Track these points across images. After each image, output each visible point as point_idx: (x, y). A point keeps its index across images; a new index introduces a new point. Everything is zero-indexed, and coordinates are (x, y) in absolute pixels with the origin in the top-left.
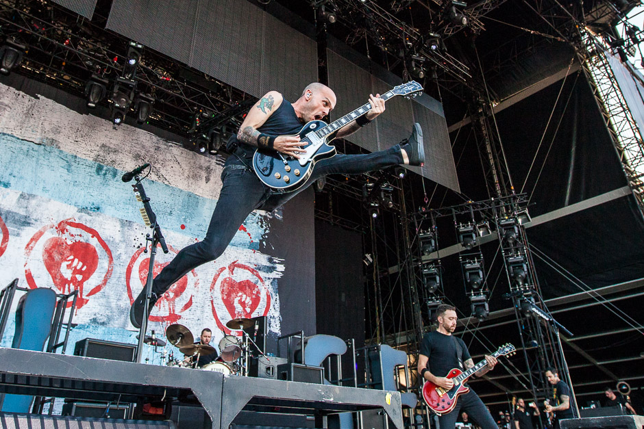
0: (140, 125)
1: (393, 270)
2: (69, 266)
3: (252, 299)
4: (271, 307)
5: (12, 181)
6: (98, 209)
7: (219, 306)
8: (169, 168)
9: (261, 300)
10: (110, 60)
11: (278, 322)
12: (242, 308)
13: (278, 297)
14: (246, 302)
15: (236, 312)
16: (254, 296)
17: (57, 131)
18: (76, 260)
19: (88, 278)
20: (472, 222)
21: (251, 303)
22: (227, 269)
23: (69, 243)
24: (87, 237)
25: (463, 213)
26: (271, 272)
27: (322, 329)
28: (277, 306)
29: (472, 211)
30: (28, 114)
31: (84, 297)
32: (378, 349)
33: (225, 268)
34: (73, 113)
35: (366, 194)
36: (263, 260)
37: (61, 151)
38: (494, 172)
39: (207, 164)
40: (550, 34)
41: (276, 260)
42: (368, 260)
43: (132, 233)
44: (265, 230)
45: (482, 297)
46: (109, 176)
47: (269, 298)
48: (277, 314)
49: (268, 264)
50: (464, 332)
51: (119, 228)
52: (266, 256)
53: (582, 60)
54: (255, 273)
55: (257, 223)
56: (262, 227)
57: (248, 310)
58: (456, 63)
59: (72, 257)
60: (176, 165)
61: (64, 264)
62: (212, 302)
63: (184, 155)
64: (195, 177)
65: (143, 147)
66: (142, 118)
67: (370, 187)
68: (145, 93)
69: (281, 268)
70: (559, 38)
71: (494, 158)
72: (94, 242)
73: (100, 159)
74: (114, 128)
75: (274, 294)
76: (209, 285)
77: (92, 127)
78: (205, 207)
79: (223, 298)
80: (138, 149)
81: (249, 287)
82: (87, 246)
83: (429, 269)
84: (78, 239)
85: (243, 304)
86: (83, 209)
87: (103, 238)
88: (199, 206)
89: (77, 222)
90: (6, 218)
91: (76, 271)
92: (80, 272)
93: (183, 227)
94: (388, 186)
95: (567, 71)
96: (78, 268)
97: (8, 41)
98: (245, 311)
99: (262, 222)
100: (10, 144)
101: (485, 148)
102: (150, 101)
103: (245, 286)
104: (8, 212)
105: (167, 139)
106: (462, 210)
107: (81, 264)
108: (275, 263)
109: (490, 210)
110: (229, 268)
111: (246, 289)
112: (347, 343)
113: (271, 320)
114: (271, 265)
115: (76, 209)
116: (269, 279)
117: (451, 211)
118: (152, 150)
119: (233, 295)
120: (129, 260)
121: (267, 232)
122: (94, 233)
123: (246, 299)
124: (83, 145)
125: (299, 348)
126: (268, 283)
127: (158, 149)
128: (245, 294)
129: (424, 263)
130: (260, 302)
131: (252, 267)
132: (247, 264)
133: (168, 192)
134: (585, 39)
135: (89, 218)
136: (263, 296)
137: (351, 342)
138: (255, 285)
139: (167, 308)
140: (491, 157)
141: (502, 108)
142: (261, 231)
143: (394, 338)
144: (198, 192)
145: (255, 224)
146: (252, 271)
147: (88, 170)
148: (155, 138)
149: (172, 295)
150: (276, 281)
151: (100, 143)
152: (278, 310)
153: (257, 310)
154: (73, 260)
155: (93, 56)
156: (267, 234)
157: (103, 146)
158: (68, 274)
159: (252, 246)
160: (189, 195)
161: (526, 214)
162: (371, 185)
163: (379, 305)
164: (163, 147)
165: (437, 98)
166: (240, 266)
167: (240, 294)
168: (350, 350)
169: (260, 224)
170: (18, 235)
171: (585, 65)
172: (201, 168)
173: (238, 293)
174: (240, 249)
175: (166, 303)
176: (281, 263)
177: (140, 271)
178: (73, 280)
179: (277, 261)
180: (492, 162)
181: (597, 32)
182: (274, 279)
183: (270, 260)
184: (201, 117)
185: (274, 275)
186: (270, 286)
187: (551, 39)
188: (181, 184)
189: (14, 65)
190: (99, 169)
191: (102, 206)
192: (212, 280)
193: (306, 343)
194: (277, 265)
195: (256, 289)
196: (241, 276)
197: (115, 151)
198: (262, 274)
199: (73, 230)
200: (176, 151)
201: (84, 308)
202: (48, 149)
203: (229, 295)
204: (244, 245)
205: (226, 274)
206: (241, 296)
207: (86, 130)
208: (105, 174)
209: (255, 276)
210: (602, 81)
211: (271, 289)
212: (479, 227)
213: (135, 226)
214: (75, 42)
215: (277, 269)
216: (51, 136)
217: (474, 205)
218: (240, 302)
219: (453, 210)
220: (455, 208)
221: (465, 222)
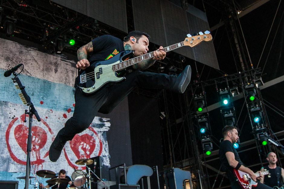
0: (8, 37)
1: (178, 121)
3: (90, 146)
4: (103, 150)
7: (69, 152)
8: (29, 65)
9: (96, 146)
11: (108, 159)
12: (84, 152)
13: (107, 143)
14: (87, 148)
15: (80, 155)
16: (91, 144)
20: (227, 88)
21: (89, 148)
25: (222, 82)
26: (102, 127)
27: (136, 161)
28: (107, 149)
29: (227, 81)
32: (173, 171)
38: (240, 55)
39: (55, 61)
41: (104, 119)
42: (163, 116)
43: (8, 109)
47: (101, 144)
48: (107, 154)
49: (99, 123)
52: (98, 118)
54: (91, 129)
57: (88, 153)
60: (34, 63)
63: (39, 56)
64: (48, 69)
65: (11, 52)
66: (9, 32)
67: (162, 70)
68: (10, 16)
69: (108, 124)
71: (240, 46)
75: (104, 142)
78: (56, 89)
79: (71, 147)
80: (7, 53)
81: (88, 138)
83: (202, 119)
85: (85, 149)
88: (51, 89)
93: (42, 103)
94: (173, 68)
98: (86, 153)
101: (234, 41)
102: (13, 21)
103: (85, 138)
105: (27, 46)
106: (221, 81)
108: (104, 121)
109: (238, 80)
111: (86, 140)
112: (153, 169)
113: (104, 158)
114: (102, 123)
116: (101, 132)
117: (214, 82)
118: (17, 53)
119: (78, 144)
120: (7, 127)
123: (86, 146)
125: (122, 174)
126: (100, 134)
127: (21, 52)
128: (86, 143)
129: (198, 115)
130: (96, 148)
133: (30, 80)
136: (97, 143)
137: (156, 168)
138: (91, 137)
139: (35, 156)
140: (237, 46)
141: (243, 15)
143: (182, 164)
144: (50, 79)
148: (19, 46)
149: (37, 147)
150: (105, 133)
152: (108, 151)
153: (94, 152)
160: (45, 82)
161: (260, 81)
162: (162, 68)
163: (171, 143)
164: (24, 51)
165: (203, 10)
167: (82, 143)
168: (155, 173)
172: (51, 63)
173: (81, 142)
175: (34, 153)
176: (108, 121)
177: (15, 134)
179: (105, 120)
180: (238, 49)
182: (104, 132)
183: (101, 120)
184: (49, 30)
185: (104, 129)
186: (102, 137)
188: (39, 75)
193: (127, 171)
194: (106, 123)
195: (92, 139)
198: (96, 129)
200: (34, 53)
203: (75, 144)
206: (83, 145)
209: (91, 131)
211: (102, 139)
212: (232, 91)
213: (9, 104)
215: (106, 125)
217: (228, 77)
218: (83, 148)
219: (215, 81)
220: (217, 80)
221: (223, 88)
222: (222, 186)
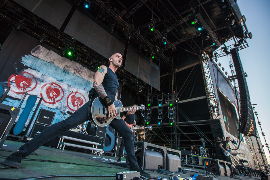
0: (76, 61)
2: (52, 94)
5: (40, 71)
6: (62, 81)
8: (83, 74)
10: (70, 43)
17: (54, 60)
18: (54, 93)
19: (57, 98)
20: (162, 99)
23: (53, 88)
24: (58, 87)
25: (160, 96)
29: (163, 96)
30: (47, 55)
31: (55, 102)
34: (59, 56)
35: (136, 88)
37: (55, 65)
39: (94, 74)
40: (193, 52)
43: (70, 88)
45: (161, 118)
46: (66, 73)
50: (157, 127)
51: (67, 86)
53: (201, 61)
58: (165, 57)
59: (53, 92)
60: (85, 73)
61: (51, 93)
63: (88, 71)
64: (90, 77)
65: (77, 67)
66: (77, 59)
68: (79, 53)
70: (195, 54)
72: (60, 89)
73: (65, 69)
74: (70, 61)
77: (64, 60)
80: (75, 67)
82: (58, 89)
84: (56, 87)
86: (58, 80)
87: (63, 88)
89: (56, 83)
90: (37, 80)
91: (54, 95)
92: (55, 96)
93: (84, 89)
95: (196, 64)
96: (55, 95)
97: (43, 34)
100: (41, 61)
102: (80, 55)
104: (38, 78)
105: (84, 66)
107: (55, 94)
109: (167, 97)
115: (56, 80)
117: (157, 95)
118: (79, 68)
120: (68, 95)
122: (60, 87)
124: (61, 64)
127: (81, 68)
133: (82, 79)
134: (203, 55)
135: (59, 83)
139: (77, 108)
141: (178, 71)
144: (90, 81)
147: (61, 71)
148: (81, 66)
149: (79, 105)
151: (65, 64)
154: (53, 93)
155: (66, 42)
157: (66, 65)
158: (52, 96)
160: (88, 81)
161: (178, 100)
164: (82, 68)
165: (159, 66)
170: (40, 84)
171: (202, 62)
172: (92, 75)
175: (77, 107)
177: (71, 98)
178: (53, 97)
181: (207, 54)
184: (93, 62)
187: (193, 54)
188: (86, 78)
189: (44, 41)
190: (64, 71)
191: (64, 80)
197: (69, 67)
199: (55, 85)
200: (86, 69)
201: (55, 105)
202: (51, 64)
207: (62, 61)
208: (65, 73)
210: (205, 67)
213: (71, 87)
214: (61, 37)
216: (52, 61)
217: (163, 95)
221: (160, 99)
222: (154, 139)
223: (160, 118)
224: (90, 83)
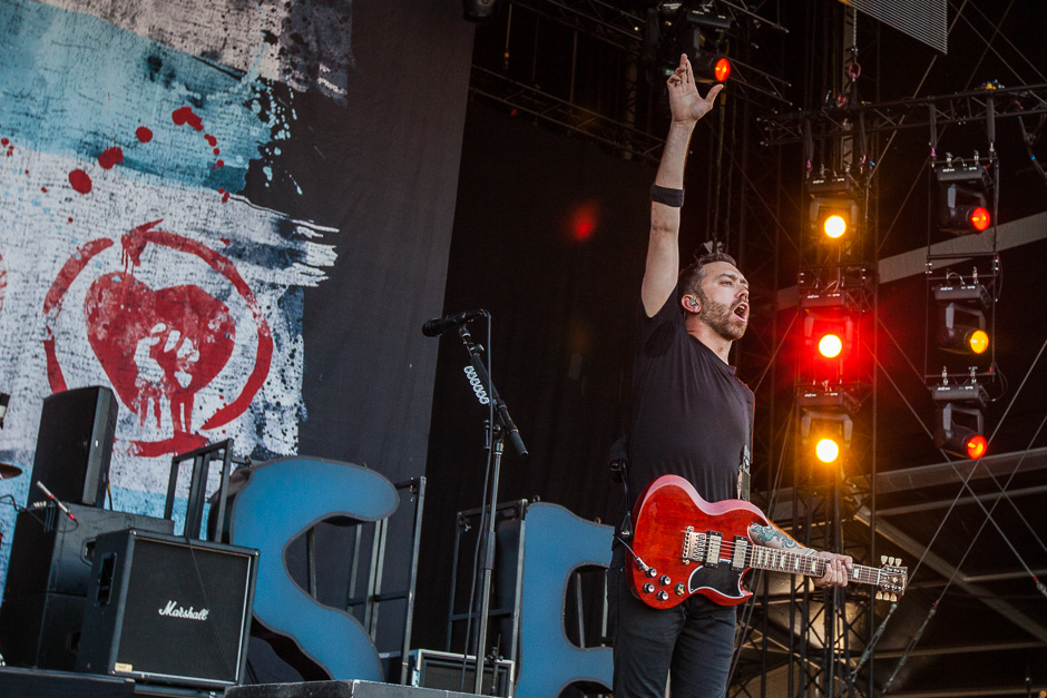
3: (201, 346)
4: (273, 374)
7: (74, 359)
9: (236, 351)
11: (291, 424)
12: (162, 373)
13: (300, 347)
14: (180, 354)
15: (138, 385)
16: (210, 339)
20: (984, 153)
21: (195, 358)
22: (118, 245)
25: (963, 120)
26: (285, 265)
28: (295, 374)
29: (992, 114)
33: (108, 243)
36: (257, 225)
41: (306, 228)
44: (275, 130)
47: (266, 346)
48: (291, 399)
49: (275, 240)
52: (270, 215)
54: (221, 265)
55: (248, 105)
56: (264, 117)
57: (184, 379)
62: (50, 346)
69: (321, 255)
75: (285, 336)
76: (43, 292)
78: (46, 38)
79: (93, 338)
81: (196, 308)
85: (168, 360)
98: (172, 380)
99: (265, 103)
103: (178, 305)
108: (303, 238)
110: (126, 242)
111: (182, 314)
113: (268, 414)
114: (287, 244)
116: (273, 286)
119: (133, 330)
121: (281, 135)
123: (179, 344)
126: (266, 299)
128: (178, 327)
130: (231, 359)
131: (214, 244)
132: (193, 236)
136: (245, 336)
138: (217, 304)
142: (259, 132)
145: (237, 109)
146: (213, 259)
150: (300, 294)
152: (297, 385)
153: (218, 381)
156: (280, 144)
159: (219, 179)
166: (166, 239)
167: (161, 327)
169: (257, 108)
173: (151, 323)
174: (172, 188)
176: (326, 239)
179: (310, 234)
182: (293, 289)
183: (284, 229)
185: (294, 275)
186: (275, 310)
192: (53, 276)
194: (309, 247)
195: (221, 316)
196: (166, 270)
198: (247, 271)
203: (117, 328)
204: (187, 173)
205: (111, 261)
206: (164, 336)
209: (220, 277)
211: (276, 320)
215: (309, 259)
217: (1003, 101)
218: (157, 353)
219: (933, 108)
220: (941, 106)
221: (964, 153)
223: (965, 380)
224: (30, 17)
